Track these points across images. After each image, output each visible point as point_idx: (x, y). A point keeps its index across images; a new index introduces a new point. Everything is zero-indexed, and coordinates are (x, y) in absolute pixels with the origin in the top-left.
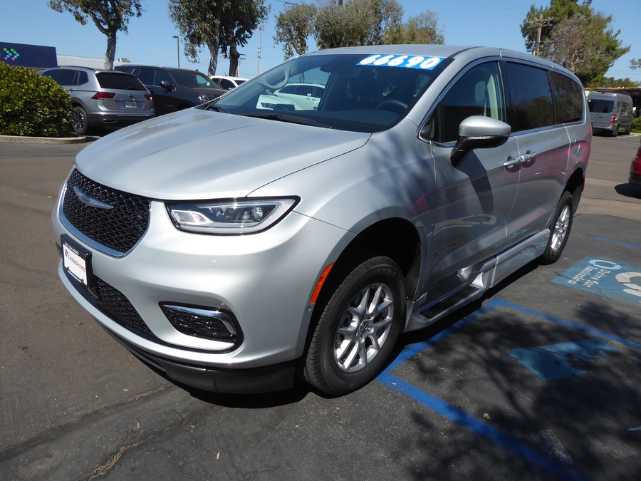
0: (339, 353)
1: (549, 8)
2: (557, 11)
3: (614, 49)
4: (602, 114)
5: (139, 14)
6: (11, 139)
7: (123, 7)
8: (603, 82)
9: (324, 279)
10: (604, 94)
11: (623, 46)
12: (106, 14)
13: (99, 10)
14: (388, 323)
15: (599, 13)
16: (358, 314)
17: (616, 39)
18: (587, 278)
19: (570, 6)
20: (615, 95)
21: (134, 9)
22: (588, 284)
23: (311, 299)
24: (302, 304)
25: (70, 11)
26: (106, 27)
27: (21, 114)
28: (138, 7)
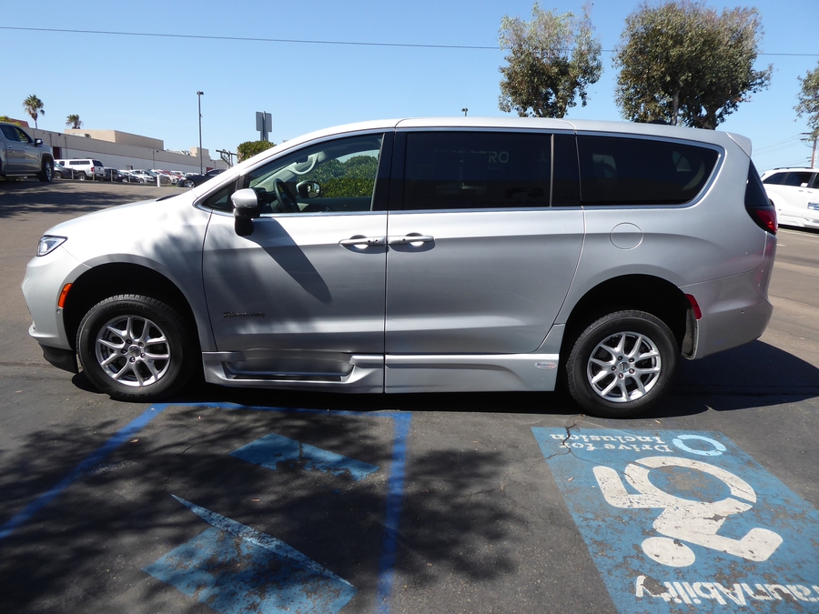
9: (66, 293)
23: (58, 304)
28: (583, 95)
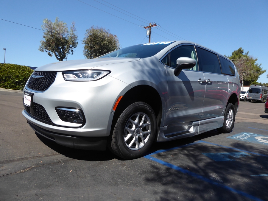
0: (126, 139)
1: (231, 56)
2: (235, 57)
3: (259, 71)
4: (256, 94)
5: (72, 54)
6: (17, 91)
7: (66, 50)
8: (257, 84)
9: (119, 101)
10: (256, 86)
11: (263, 70)
12: (60, 53)
13: (57, 52)
14: (149, 133)
15: (252, 57)
16: (135, 124)
17: (260, 67)
18: (242, 137)
19: (240, 55)
20: (261, 86)
21: (70, 51)
22: (242, 139)
23: (113, 108)
24: (109, 110)
25: (47, 52)
26: (59, 58)
27: (22, 82)
28: (72, 51)
